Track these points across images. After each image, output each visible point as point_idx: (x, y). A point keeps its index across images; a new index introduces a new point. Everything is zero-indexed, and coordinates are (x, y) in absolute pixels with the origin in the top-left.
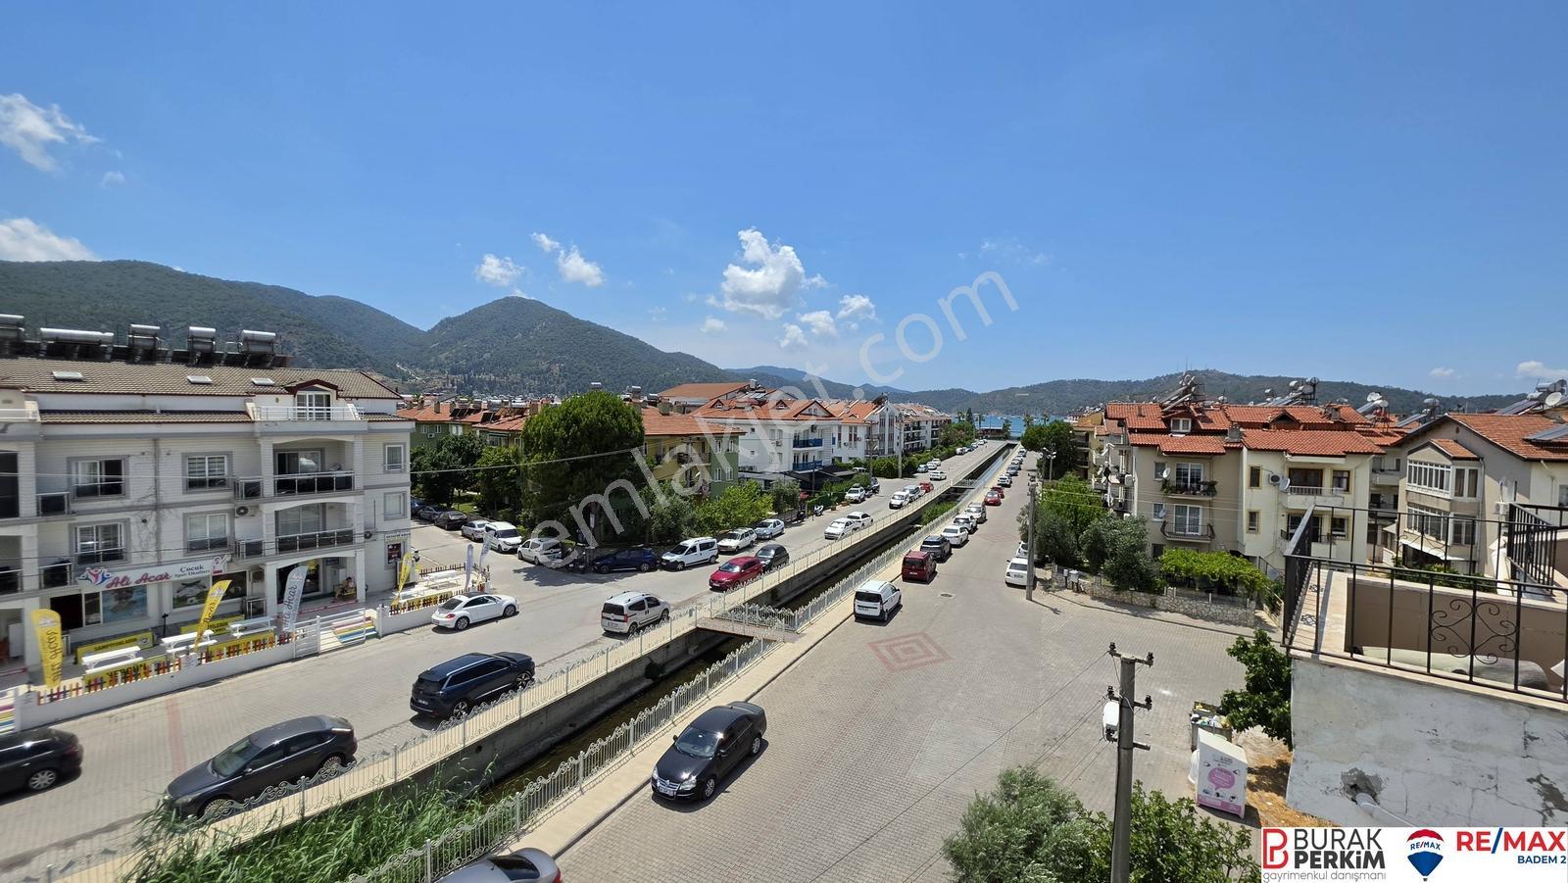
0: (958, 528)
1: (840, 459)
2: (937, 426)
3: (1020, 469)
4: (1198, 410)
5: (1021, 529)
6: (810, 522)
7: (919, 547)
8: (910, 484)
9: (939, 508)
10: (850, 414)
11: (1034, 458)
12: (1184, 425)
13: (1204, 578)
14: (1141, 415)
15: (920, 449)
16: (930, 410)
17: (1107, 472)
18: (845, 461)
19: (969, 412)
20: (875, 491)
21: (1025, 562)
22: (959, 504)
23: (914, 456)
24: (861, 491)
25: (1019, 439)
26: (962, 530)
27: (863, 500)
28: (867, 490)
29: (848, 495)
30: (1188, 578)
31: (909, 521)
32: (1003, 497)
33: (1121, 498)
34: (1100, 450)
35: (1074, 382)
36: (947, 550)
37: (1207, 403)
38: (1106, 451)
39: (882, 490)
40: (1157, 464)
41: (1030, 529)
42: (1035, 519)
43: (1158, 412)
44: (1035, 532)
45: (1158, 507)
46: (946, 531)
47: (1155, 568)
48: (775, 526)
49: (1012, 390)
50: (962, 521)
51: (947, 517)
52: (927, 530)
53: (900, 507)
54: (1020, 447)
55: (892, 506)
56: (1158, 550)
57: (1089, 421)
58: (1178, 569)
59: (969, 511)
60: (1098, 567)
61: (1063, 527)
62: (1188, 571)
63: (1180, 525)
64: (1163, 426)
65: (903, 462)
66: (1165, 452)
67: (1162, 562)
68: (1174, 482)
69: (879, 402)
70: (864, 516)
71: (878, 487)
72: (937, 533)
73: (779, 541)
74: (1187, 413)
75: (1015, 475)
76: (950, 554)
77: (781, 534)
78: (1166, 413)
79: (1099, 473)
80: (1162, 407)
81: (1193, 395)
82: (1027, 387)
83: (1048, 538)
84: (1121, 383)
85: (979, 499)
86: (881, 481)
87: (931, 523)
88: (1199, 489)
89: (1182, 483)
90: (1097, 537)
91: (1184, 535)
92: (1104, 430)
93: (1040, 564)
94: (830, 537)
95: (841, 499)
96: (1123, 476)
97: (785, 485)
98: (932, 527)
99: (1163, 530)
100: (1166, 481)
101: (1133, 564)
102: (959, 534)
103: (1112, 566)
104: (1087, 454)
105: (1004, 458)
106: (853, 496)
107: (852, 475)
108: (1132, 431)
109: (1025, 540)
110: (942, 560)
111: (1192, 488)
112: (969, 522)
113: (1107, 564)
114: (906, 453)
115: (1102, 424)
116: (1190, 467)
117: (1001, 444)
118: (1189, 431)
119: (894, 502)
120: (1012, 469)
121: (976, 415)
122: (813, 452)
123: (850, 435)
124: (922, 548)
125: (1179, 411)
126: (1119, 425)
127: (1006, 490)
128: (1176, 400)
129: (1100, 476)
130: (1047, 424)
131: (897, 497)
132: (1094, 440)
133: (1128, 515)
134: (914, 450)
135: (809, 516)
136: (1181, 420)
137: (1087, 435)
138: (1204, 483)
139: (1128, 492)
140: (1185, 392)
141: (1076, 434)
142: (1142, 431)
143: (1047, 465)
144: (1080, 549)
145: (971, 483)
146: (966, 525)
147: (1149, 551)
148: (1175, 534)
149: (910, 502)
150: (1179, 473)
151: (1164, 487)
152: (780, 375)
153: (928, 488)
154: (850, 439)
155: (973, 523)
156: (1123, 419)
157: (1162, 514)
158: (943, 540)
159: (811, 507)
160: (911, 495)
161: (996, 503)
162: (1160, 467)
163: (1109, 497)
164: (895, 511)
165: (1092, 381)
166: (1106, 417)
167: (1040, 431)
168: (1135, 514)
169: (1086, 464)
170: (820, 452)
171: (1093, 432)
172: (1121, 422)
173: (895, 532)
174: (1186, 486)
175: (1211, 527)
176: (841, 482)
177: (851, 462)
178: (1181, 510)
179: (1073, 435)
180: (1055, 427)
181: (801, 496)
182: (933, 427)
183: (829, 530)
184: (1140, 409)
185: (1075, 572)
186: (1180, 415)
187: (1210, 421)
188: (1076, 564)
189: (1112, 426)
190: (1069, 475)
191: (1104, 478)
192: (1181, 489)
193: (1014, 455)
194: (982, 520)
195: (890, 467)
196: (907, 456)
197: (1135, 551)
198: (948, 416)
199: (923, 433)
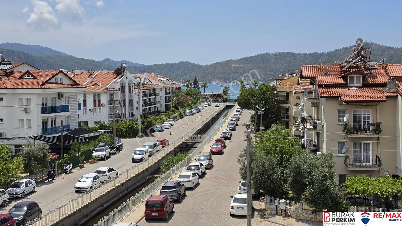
0: (190, 173)
1: (86, 123)
2: (169, 93)
3: (237, 125)
4: (367, 69)
5: (241, 169)
6: (60, 180)
7: (159, 192)
8: (150, 141)
9: (175, 158)
10: (93, 83)
11: (248, 114)
12: (357, 81)
13: (376, 196)
14: (326, 74)
15: (157, 112)
16: (163, 79)
17: (304, 121)
18: (91, 125)
19: (196, 81)
20: (119, 149)
21: (245, 196)
22: (190, 155)
23: (151, 118)
24: (107, 149)
25: (235, 101)
26: (194, 175)
27: (108, 157)
28: (111, 149)
29: (95, 154)
30: (364, 198)
31: (150, 172)
32: (225, 147)
33: (314, 140)
34: (297, 105)
35: (276, 54)
36: (182, 193)
37: (373, 63)
38: (302, 105)
39: (124, 148)
40: (339, 112)
41: (247, 169)
42: (251, 161)
43: (339, 71)
44: (252, 171)
45: (341, 145)
46: (181, 177)
47: (342, 192)
48: (26, 185)
49: (229, 61)
50: (193, 168)
51: (181, 166)
52: (165, 178)
53: (141, 160)
54: (237, 107)
55: (134, 161)
56: (342, 178)
57: (289, 83)
58: (357, 192)
59: (199, 160)
60: (300, 195)
61: (271, 165)
62: (364, 192)
63: (357, 158)
64: (342, 81)
65: (142, 123)
66: (345, 102)
67: (346, 187)
68: (351, 125)
69: (119, 72)
70: (110, 170)
71: (121, 146)
72: (174, 179)
73: (31, 198)
74: (359, 71)
75: (234, 129)
76: (185, 196)
77: (33, 192)
78: (344, 72)
79: (297, 123)
80: (342, 67)
81: (363, 57)
82: (240, 59)
83: (262, 175)
84: (310, 54)
85: (207, 150)
86: (124, 141)
87: (168, 172)
88: (369, 129)
89: (357, 126)
90: (298, 171)
91: (361, 166)
92: (300, 88)
93: (256, 198)
94: (80, 191)
95: (88, 157)
96: (315, 123)
97: (35, 148)
98: (170, 175)
99: (345, 163)
100: (346, 125)
101: (326, 190)
102: (191, 178)
103: (311, 193)
104: (288, 109)
105: (225, 117)
106: (99, 154)
107: (97, 137)
108: (320, 86)
109: (244, 178)
110: (178, 200)
111: (365, 129)
112: (198, 169)
113: (307, 192)
114: (144, 116)
115: (298, 84)
116: (362, 112)
117: (222, 105)
118: (360, 85)
119: (136, 157)
120: (232, 124)
121: (200, 83)
122: (60, 117)
123: (95, 102)
124: (161, 193)
125: (354, 70)
126: (311, 83)
127: (227, 142)
128: (351, 62)
129: (298, 126)
130: (257, 88)
131: (138, 152)
132: (292, 98)
133: (320, 153)
134: (151, 113)
135: (59, 174)
136: (355, 77)
137: (287, 94)
138: (373, 124)
139: (319, 135)
140: (358, 55)
141: (279, 93)
142: (328, 86)
143: (258, 120)
144: (285, 182)
145: (200, 138)
146: (196, 171)
147: (336, 179)
148: (354, 165)
149: (150, 156)
150: (355, 118)
151: (345, 129)
152: (26, 51)
153: (164, 143)
154: (95, 106)
155: (202, 169)
156: (314, 77)
157: (344, 150)
158: (179, 184)
159: (61, 167)
160: (150, 150)
161: (220, 153)
162: (341, 114)
163: (305, 141)
164: (136, 164)
165: (290, 54)
166: (301, 77)
167: (251, 93)
168: (325, 151)
169: (287, 117)
170: (68, 117)
171: (291, 92)
172: (313, 80)
173: (137, 182)
174: (360, 127)
175: (378, 158)
176: (88, 142)
177: (97, 126)
178: (357, 146)
179: (277, 95)
180: (262, 89)
181: (51, 157)
182: (166, 93)
183: (79, 185)
184: (325, 69)
185: (282, 201)
186: (355, 73)
187: (375, 77)
188: (284, 195)
189: (305, 84)
190: (275, 127)
191: (302, 127)
192: (356, 130)
193: (232, 113)
194: (209, 167)
195: (131, 128)
196: (145, 117)
197: (326, 180)
198: (178, 84)
199: (158, 98)
